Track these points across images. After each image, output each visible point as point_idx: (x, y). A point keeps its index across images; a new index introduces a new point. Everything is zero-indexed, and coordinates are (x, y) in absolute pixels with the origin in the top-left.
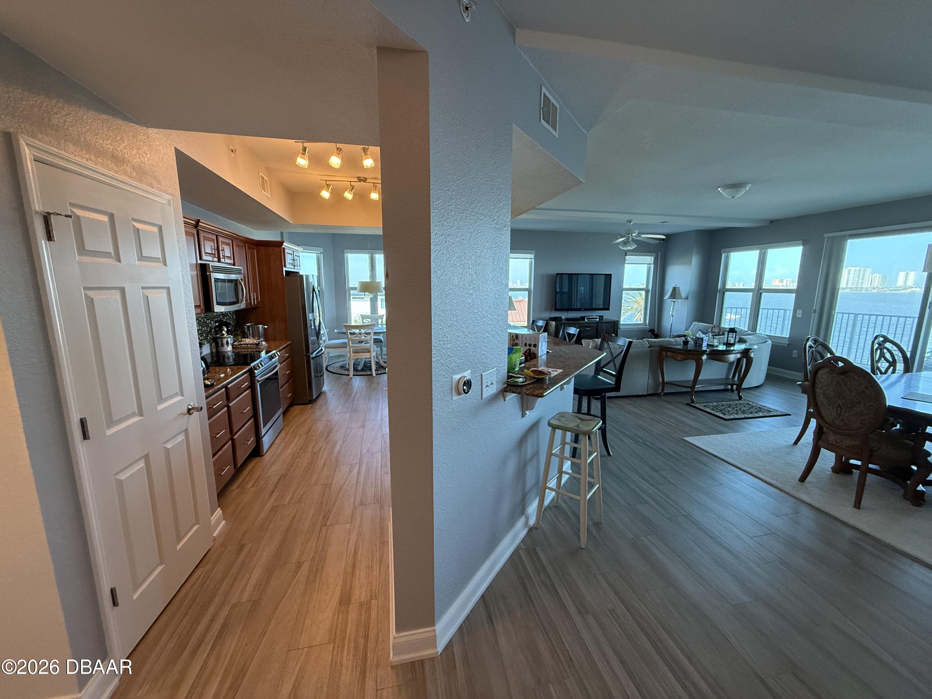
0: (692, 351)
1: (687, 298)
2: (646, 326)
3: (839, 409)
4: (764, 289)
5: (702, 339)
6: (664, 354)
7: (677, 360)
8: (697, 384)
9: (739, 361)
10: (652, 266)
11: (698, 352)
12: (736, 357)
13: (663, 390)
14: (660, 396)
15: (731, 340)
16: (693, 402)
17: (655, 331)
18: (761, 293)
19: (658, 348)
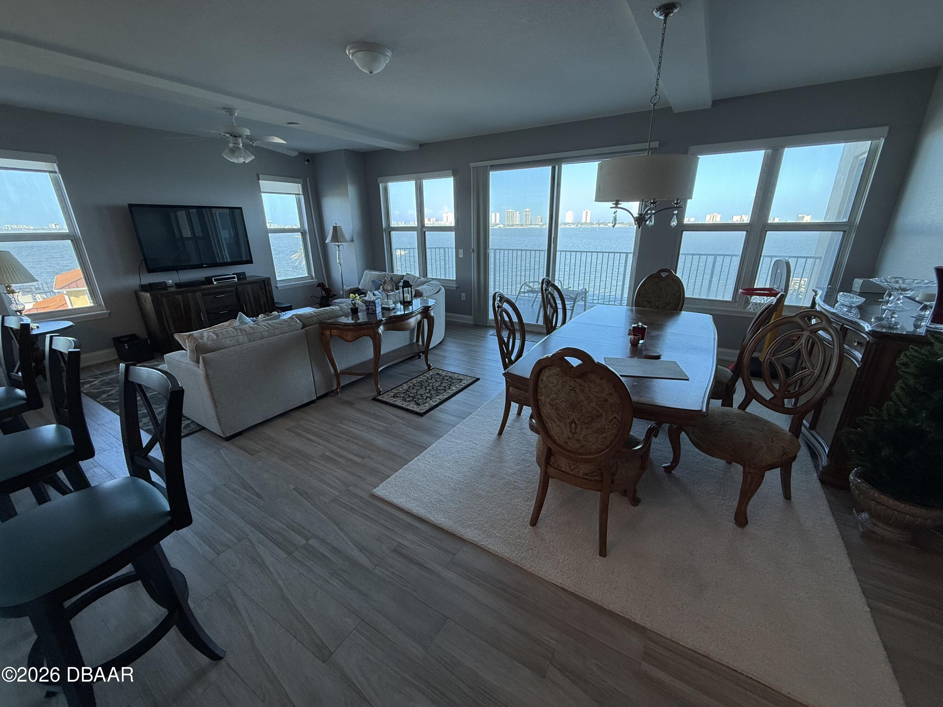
0: (364, 325)
1: (352, 241)
2: (313, 279)
3: (573, 425)
4: (426, 227)
5: (374, 302)
6: (328, 332)
7: (347, 341)
8: (379, 365)
9: (420, 324)
10: (302, 197)
11: (372, 324)
12: (417, 319)
13: (338, 384)
14: (337, 393)
15: (407, 297)
16: (379, 393)
17: (325, 286)
18: (424, 232)
19: (318, 325)
